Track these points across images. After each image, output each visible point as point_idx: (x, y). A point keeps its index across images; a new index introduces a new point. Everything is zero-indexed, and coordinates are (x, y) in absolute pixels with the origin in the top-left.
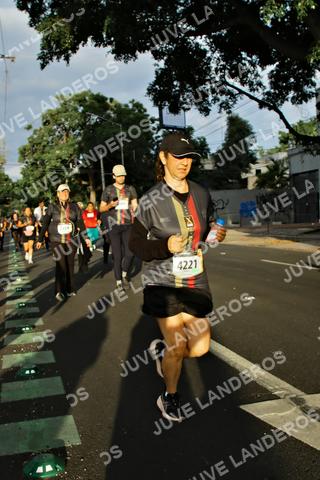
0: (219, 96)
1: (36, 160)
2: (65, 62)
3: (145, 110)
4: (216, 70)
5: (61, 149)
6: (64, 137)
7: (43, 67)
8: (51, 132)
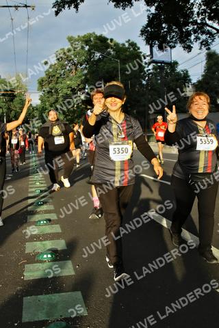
0: (200, 35)
1: (52, 89)
2: (75, 10)
3: (139, 49)
4: (198, 14)
5: (71, 80)
6: (74, 71)
7: (57, 13)
8: (63, 67)
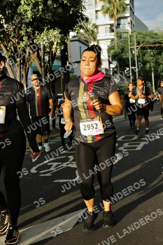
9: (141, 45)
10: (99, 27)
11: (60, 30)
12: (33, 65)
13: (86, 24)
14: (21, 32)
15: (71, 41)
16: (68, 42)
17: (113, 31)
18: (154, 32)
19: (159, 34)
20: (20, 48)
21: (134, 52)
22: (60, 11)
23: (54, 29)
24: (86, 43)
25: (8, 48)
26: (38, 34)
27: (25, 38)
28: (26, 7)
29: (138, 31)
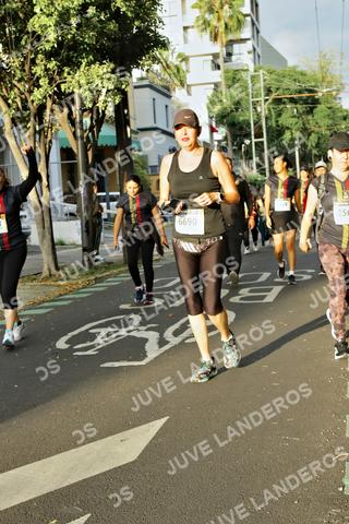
9: (273, 96)
10: (191, 59)
11: (112, 66)
12: (61, 134)
13: (165, 53)
14: (34, 69)
15: (135, 87)
16: (129, 90)
17: (218, 67)
18: (299, 69)
19: (309, 72)
20: (33, 101)
21: (259, 109)
22: (112, 26)
23: (101, 64)
24: (165, 91)
25: (10, 101)
26: (69, 74)
27: (44, 82)
28: (44, 20)
29: (267, 66)
